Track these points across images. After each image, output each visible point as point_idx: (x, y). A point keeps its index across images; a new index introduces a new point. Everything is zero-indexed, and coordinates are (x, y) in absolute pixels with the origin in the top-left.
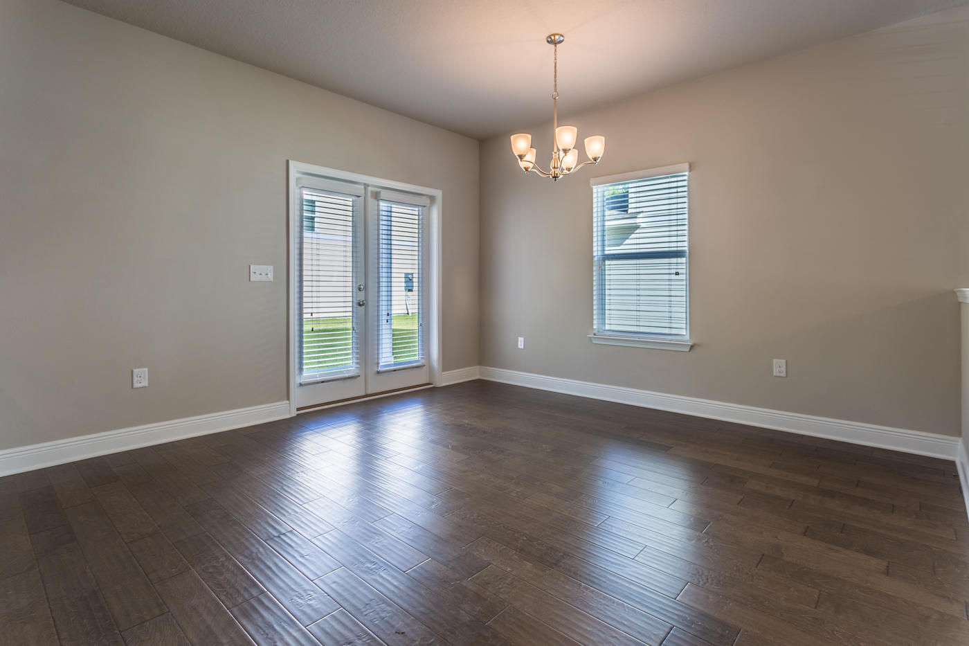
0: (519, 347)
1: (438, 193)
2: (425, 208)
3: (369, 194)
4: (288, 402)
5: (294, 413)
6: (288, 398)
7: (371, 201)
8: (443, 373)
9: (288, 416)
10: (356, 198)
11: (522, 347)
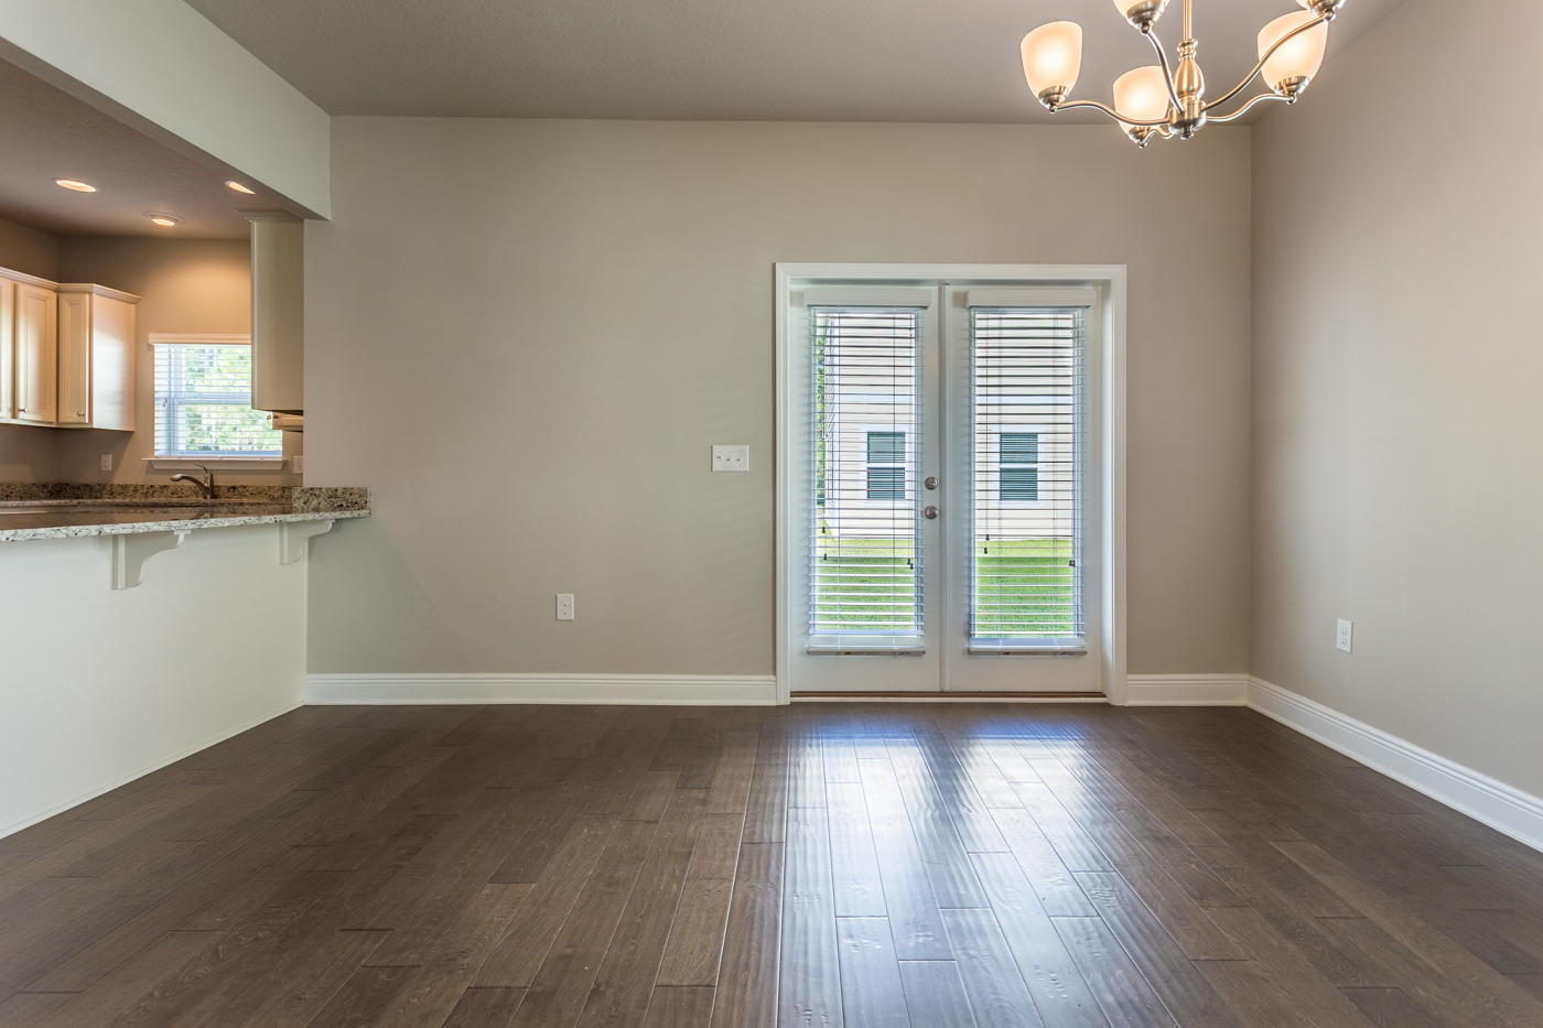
0: (1339, 646)
1: (1116, 273)
2: (1090, 311)
3: (948, 300)
4: (773, 677)
5: (786, 700)
6: (775, 673)
7: (951, 312)
8: (1130, 677)
9: (772, 703)
10: (921, 311)
11: (1347, 648)
